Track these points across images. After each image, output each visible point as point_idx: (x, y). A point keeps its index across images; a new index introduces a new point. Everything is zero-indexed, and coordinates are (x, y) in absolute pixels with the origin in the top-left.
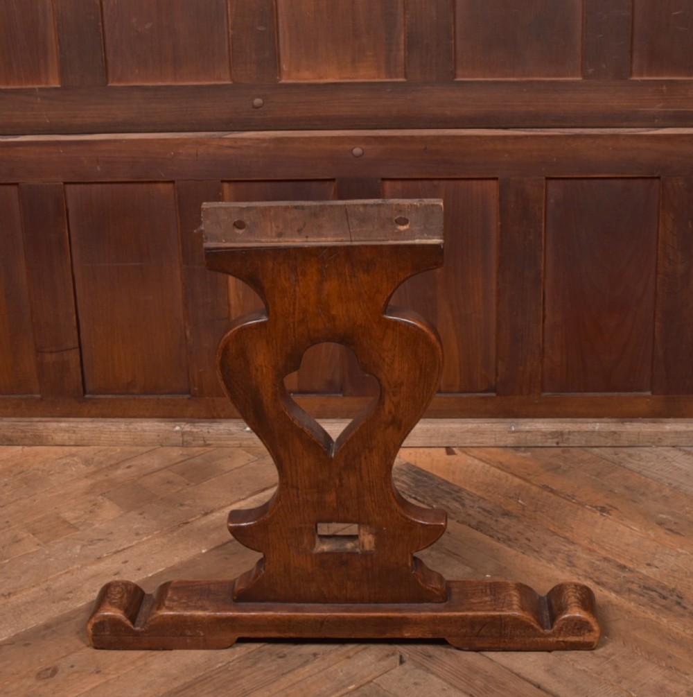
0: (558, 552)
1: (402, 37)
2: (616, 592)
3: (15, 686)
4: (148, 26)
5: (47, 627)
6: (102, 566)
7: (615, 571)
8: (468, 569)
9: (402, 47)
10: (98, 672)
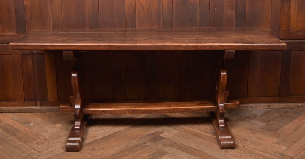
0: (197, 128)
1: (162, 22)
2: (210, 134)
3: (86, 152)
4: (108, 20)
5: (91, 142)
6: (100, 132)
7: (209, 130)
8: (178, 131)
9: (162, 24)
10: (104, 149)
